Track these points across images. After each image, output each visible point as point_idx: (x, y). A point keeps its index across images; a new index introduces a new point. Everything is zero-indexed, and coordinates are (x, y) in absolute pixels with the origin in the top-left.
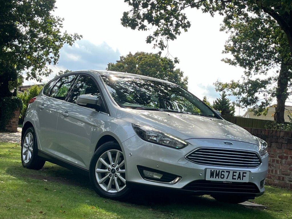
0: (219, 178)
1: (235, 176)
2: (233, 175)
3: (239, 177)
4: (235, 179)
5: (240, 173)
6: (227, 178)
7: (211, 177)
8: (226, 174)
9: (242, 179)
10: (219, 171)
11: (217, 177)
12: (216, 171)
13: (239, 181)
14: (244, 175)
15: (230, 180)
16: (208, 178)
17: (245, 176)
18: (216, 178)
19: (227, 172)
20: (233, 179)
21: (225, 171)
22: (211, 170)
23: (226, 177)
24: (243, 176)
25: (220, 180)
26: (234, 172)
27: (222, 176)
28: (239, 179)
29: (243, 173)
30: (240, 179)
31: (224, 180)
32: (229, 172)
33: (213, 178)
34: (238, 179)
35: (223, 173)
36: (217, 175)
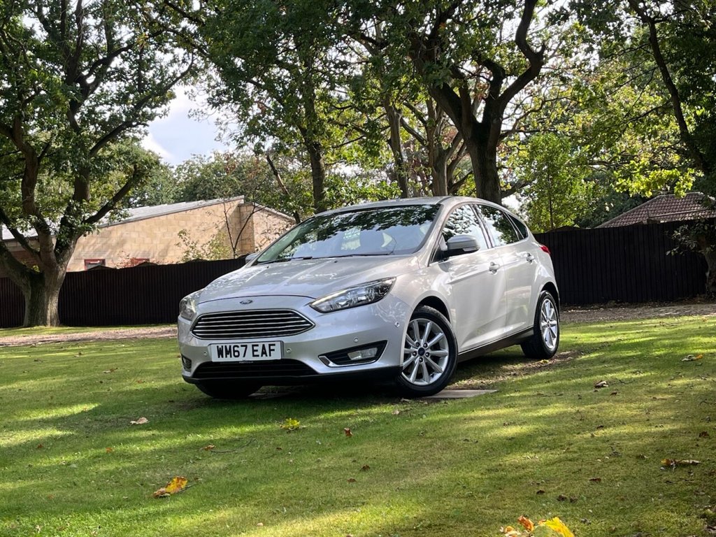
0: (231, 357)
1: (257, 351)
2: (254, 351)
3: (264, 353)
4: (258, 356)
5: (264, 345)
6: (244, 356)
7: (219, 357)
8: (242, 350)
9: (270, 355)
10: (230, 346)
11: (229, 356)
12: (226, 347)
13: (264, 358)
14: (272, 347)
15: (249, 357)
16: (215, 358)
17: (273, 350)
18: (226, 357)
19: (242, 346)
20: (254, 356)
21: (239, 345)
22: (218, 347)
23: (242, 354)
24: (270, 350)
25: (234, 359)
26: (253, 346)
27: (236, 354)
28: (264, 355)
29: (270, 345)
30: (266, 356)
31: (240, 359)
32: (246, 346)
33: (222, 357)
34: (262, 356)
35: (236, 349)
36: (228, 352)
